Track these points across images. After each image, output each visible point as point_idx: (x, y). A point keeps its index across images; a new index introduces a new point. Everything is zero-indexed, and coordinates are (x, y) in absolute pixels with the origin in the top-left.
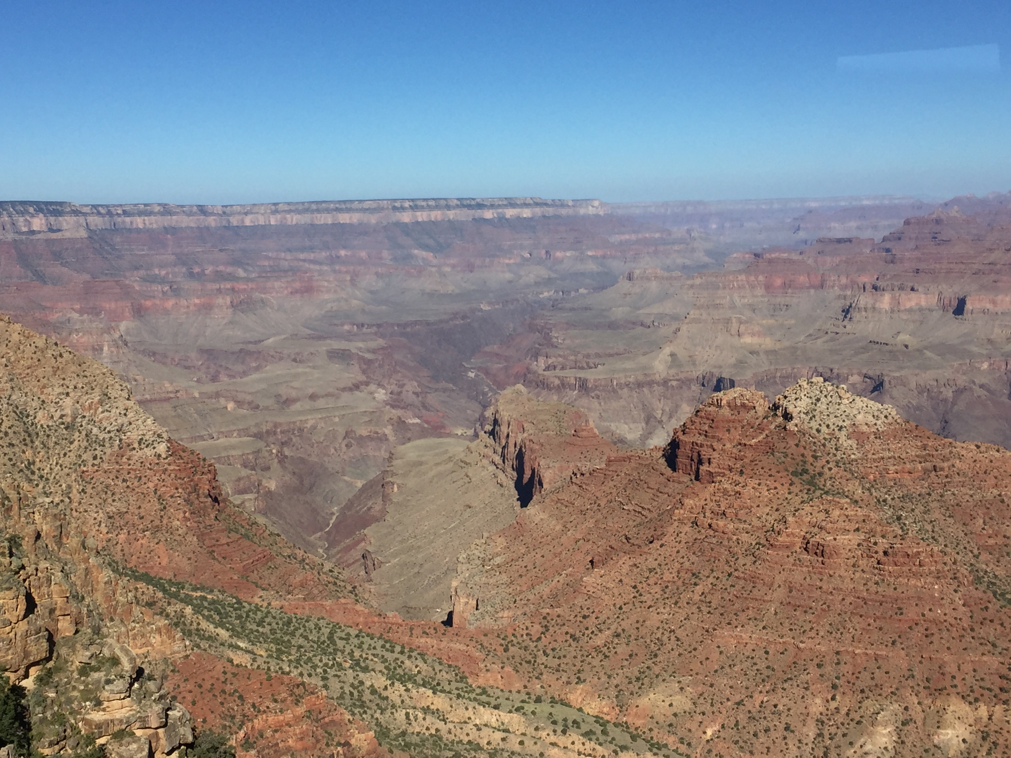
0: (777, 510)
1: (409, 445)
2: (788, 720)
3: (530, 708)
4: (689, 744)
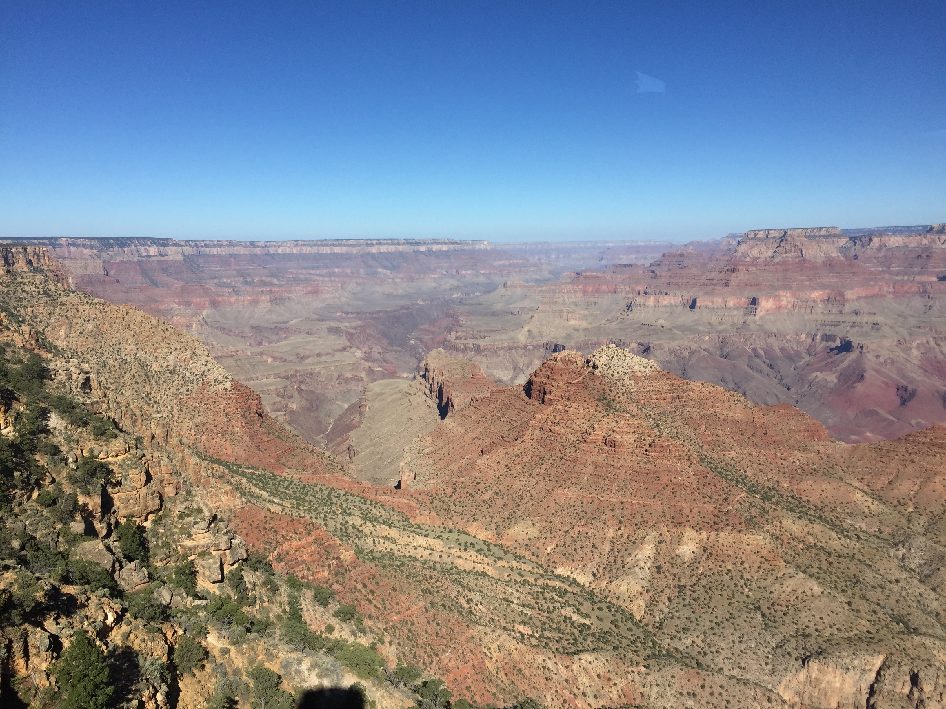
0: (589, 421)
1: (376, 383)
2: (594, 541)
3: (445, 536)
4: (537, 556)
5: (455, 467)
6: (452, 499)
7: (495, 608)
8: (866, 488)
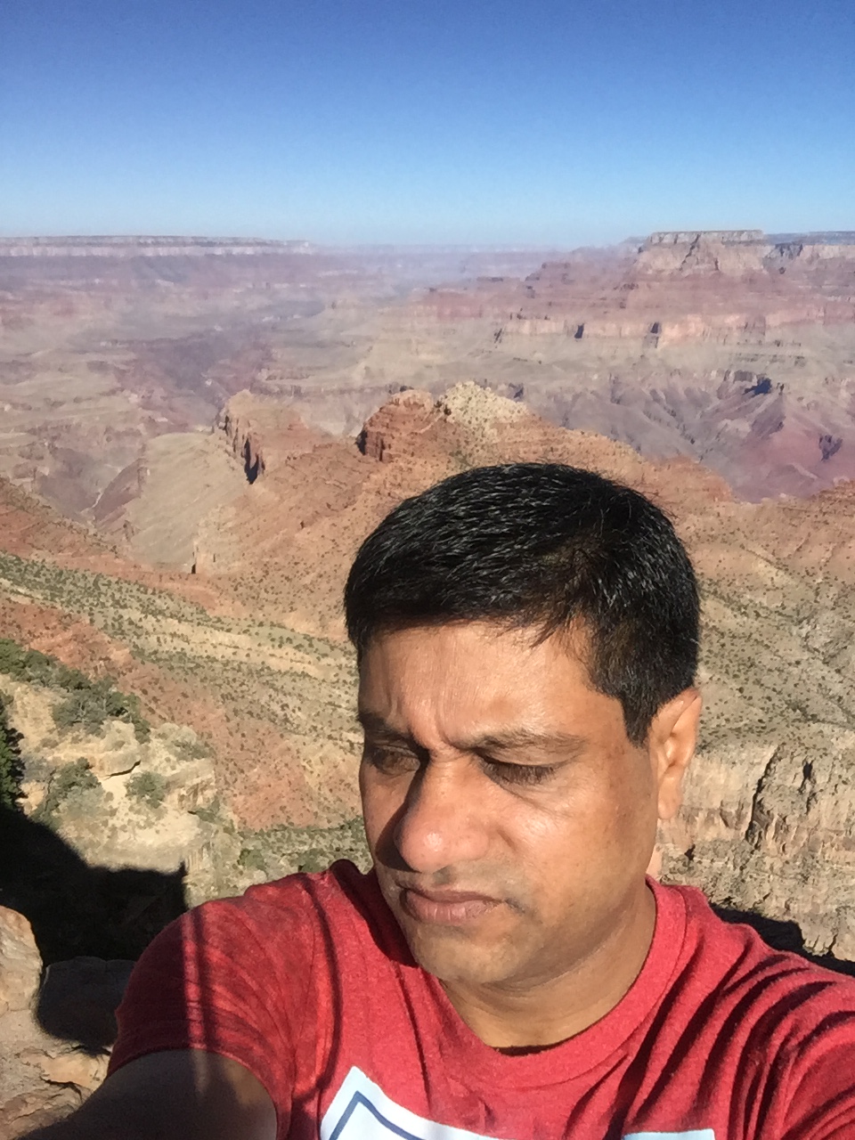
1: (159, 438)
3: (253, 630)
5: (267, 545)
6: (262, 585)
7: (318, 714)
8: (770, 557)
